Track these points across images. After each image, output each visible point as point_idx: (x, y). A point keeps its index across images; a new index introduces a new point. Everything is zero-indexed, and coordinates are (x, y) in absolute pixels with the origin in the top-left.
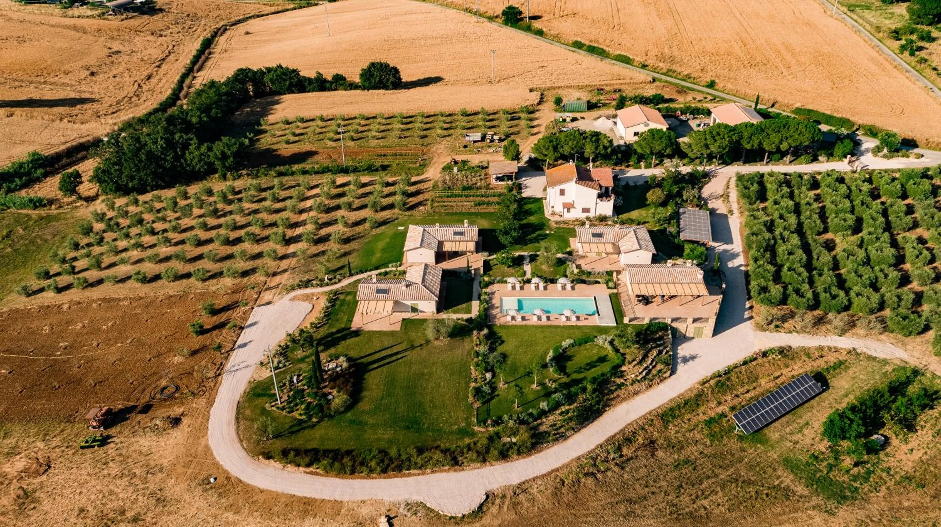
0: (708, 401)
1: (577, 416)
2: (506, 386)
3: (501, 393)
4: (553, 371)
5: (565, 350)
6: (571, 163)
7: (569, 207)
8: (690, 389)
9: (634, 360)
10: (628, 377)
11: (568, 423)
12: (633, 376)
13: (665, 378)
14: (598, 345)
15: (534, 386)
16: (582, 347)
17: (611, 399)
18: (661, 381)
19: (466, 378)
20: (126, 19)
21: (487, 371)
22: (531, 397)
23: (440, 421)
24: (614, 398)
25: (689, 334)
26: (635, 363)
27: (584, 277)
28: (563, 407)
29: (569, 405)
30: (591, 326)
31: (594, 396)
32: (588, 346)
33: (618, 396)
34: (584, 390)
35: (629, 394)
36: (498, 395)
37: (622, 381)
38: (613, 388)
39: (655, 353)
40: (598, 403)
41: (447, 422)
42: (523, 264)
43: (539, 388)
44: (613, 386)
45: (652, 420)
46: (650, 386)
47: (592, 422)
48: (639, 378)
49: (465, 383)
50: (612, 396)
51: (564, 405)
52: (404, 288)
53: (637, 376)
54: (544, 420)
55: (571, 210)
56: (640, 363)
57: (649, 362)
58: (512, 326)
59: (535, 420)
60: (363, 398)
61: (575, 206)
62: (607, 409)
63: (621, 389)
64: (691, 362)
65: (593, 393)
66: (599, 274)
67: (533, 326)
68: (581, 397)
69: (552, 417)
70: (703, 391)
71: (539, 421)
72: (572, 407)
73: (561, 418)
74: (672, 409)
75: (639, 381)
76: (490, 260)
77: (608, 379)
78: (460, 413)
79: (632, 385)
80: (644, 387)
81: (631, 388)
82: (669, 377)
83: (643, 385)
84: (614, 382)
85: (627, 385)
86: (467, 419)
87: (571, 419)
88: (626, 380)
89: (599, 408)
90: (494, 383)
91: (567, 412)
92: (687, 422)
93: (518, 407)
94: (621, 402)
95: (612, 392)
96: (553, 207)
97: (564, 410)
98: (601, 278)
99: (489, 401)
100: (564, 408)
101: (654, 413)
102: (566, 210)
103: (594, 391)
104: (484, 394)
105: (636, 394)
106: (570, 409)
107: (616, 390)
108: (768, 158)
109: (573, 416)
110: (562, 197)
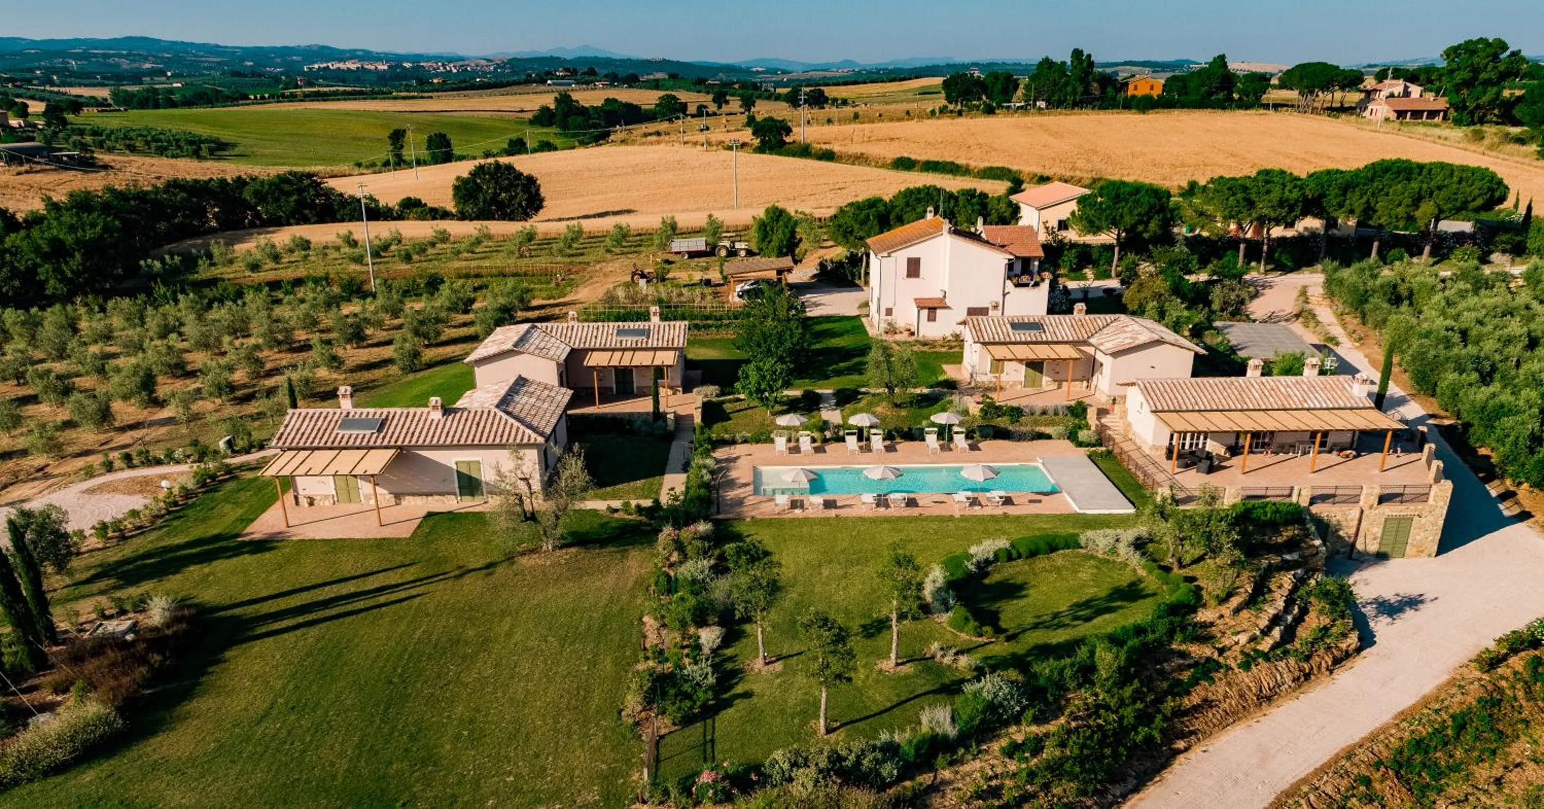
0: (1527, 722)
1: (1081, 760)
2: (778, 666)
3: (756, 688)
4: (952, 623)
5: (984, 566)
6: (930, 216)
7: (931, 308)
8: (1451, 683)
9: (1230, 595)
10: (1226, 642)
11: (1046, 787)
12: (1243, 638)
13: (1347, 655)
14: (1093, 557)
15: (888, 665)
16: (1041, 562)
17: (1186, 713)
18: (1337, 661)
19: (621, 647)
20: (27, 172)
21: (701, 622)
22: (880, 698)
23: (487, 786)
24: (1196, 708)
25: (1368, 543)
26: (1235, 601)
27: (1003, 422)
28: (1013, 729)
29: (1037, 720)
30: (1055, 516)
31: (1128, 691)
32: (1058, 558)
33: (1208, 703)
34: (1087, 672)
35: (1242, 696)
36: (747, 695)
37: (1207, 651)
38: (1185, 676)
39: (1287, 580)
40: (1144, 718)
41: (518, 791)
42: (819, 409)
43: (908, 669)
44: (1181, 669)
45: (1367, 782)
46: (1307, 676)
47: (1136, 790)
48: (1265, 645)
49: (616, 663)
50: (1187, 702)
51: (1016, 720)
52: (437, 415)
53: (1253, 639)
54: (946, 774)
55: (939, 312)
56: (1252, 601)
57: (1281, 604)
58: (792, 520)
59: (908, 771)
60: (182, 719)
61: (948, 302)
62: (1181, 744)
63: (1212, 681)
64: (1409, 613)
65: (1121, 684)
66: (1044, 413)
67: (863, 519)
68: (1079, 698)
69: (977, 764)
70: (1500, 690)
71: (926, 779)
72: (1052, 727)
73: (1012, 766)
74: (1419, 744)
75: (1266, 657)
76: (723, 402)
77: (1160, 643)
78: (580, 758)
79: (1246, 666)
80: (1288, 678)
81: (1244, 678)
82: (1358, 650)
83: (1286, 669)
84: (1183, 655)
85: (1228, 668)
86: (607, 778)
87: (1056, 769)
88: (1221, 651)
89: (1149, 739)
90: (731, 659)
91: (1036, 745)
92: (1493, 788)
93: (829, 731)
94: (1223, 725)
95: (1185, 690)
96: (889, 312)
97: (1019, 738)
98: (1052, 423)
99: (709, 712)
100: (1018, 734)
101: (1363, 755)
102: (925, 313)
103: (1123, 676)
104: (687, 687)
105: (1266, 698)
106: (1047, 735)
107: (1195, 682)
108: (1380, 252)
109: (1062, 760)
110: (913, 280)
